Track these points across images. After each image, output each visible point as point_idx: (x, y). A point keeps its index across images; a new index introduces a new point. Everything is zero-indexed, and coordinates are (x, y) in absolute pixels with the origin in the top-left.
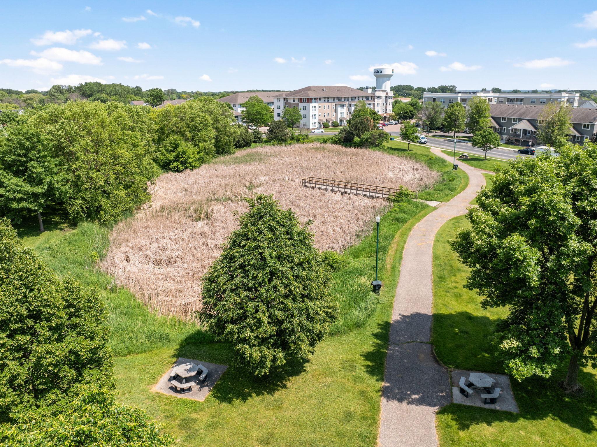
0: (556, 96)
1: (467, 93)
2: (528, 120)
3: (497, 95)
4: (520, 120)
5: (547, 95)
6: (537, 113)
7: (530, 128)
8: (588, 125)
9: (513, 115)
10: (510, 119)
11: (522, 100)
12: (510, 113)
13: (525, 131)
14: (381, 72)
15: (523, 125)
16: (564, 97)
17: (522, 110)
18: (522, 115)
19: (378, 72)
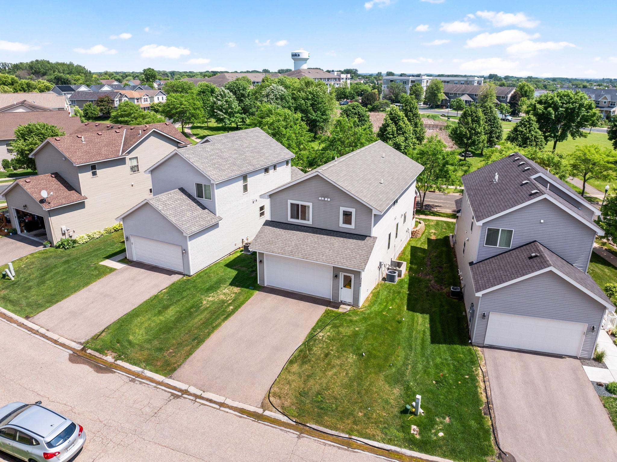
0: (470, 79)
1: (414, 76)
2: (468, 94)
3: (431, 78)
4: (463, 94)
5: (465, 79)
6: (472, 90)
7: (469, 99)
8: (504, 97)
9: (457, 91)
10: (455, 94)
11: (448, 82)
12: (456, 90)
13: (466, 101)
14: (299, 55)
15: (465, 98)
16: (476, 80)
17: (463, 88)
18: (463, 91)
19: (296, 55)
